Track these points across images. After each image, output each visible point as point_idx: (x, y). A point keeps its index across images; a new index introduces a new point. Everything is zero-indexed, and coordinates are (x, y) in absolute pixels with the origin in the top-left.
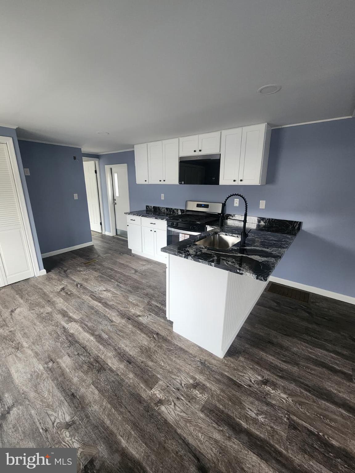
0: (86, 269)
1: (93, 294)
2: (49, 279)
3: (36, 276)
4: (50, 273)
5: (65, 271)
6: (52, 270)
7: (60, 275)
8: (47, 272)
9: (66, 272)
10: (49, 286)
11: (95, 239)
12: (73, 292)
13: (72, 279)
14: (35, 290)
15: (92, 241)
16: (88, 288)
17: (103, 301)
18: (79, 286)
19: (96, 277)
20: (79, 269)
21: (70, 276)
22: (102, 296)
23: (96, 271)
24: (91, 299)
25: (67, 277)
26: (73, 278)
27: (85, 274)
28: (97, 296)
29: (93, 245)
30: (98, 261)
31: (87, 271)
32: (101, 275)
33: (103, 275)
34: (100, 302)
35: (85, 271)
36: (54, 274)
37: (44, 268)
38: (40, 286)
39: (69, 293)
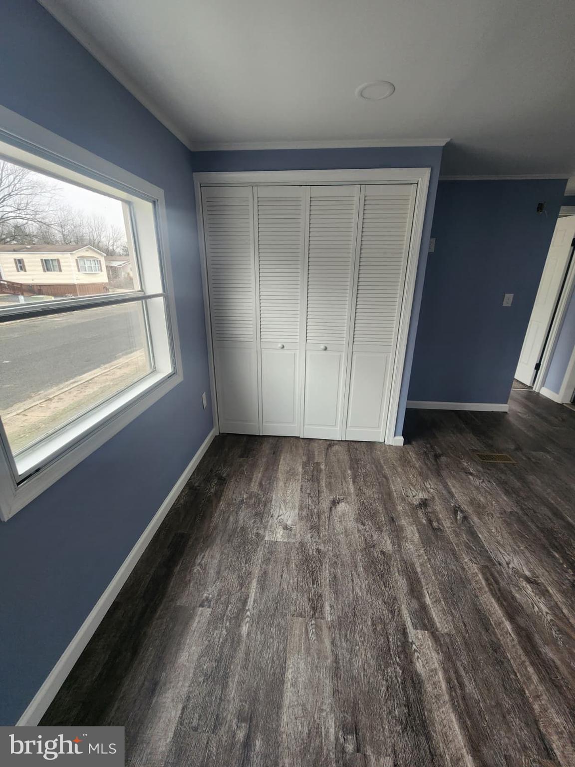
0: (483, 475)
1: (493, 570)
2: (404, 461)
3: (386, 443)
4: (408, 446)
5: (437, 457)
6: (414, 443)
7: (425, 462)
8: (405, 444)
9: (438, 460)
10: (401, 478)
11: (515, 400)
12: (443, 526)
13: (446, 486)
14: (376, 475)
15: (506, 403)
16: (480, 536)
17: (521, 621)
18: (460, 516)
19: (505, 511)
20: (466, 464)
21: (444, 473)
22: (517, 596)
23: (507, 493)
24: (483, 582)
25: (438, 473)
26: (449, 484)
27: (477, 488)
28: (503, 584)
29: (506, 412)
30: (514, 462)
31: (483, 481)
32: (520, 512)
33: (525, 518)
34: (511, 618)
35: (479, 478)
36: (416, 454)
37: (403, 435)
38: (387, 471)
39: (435, 524)
